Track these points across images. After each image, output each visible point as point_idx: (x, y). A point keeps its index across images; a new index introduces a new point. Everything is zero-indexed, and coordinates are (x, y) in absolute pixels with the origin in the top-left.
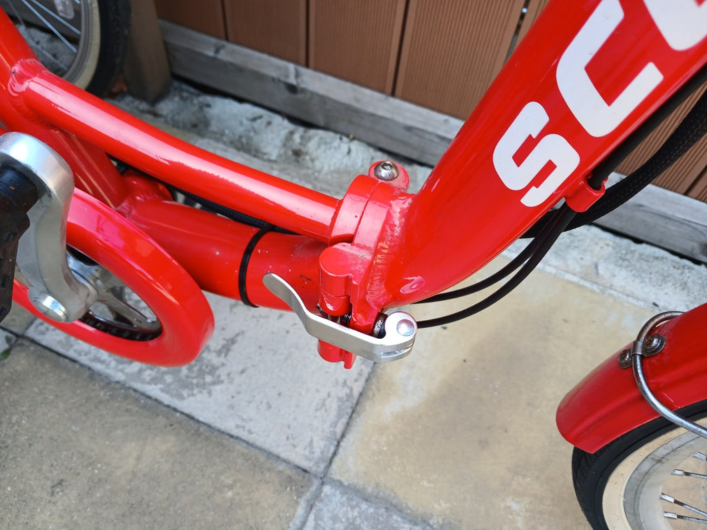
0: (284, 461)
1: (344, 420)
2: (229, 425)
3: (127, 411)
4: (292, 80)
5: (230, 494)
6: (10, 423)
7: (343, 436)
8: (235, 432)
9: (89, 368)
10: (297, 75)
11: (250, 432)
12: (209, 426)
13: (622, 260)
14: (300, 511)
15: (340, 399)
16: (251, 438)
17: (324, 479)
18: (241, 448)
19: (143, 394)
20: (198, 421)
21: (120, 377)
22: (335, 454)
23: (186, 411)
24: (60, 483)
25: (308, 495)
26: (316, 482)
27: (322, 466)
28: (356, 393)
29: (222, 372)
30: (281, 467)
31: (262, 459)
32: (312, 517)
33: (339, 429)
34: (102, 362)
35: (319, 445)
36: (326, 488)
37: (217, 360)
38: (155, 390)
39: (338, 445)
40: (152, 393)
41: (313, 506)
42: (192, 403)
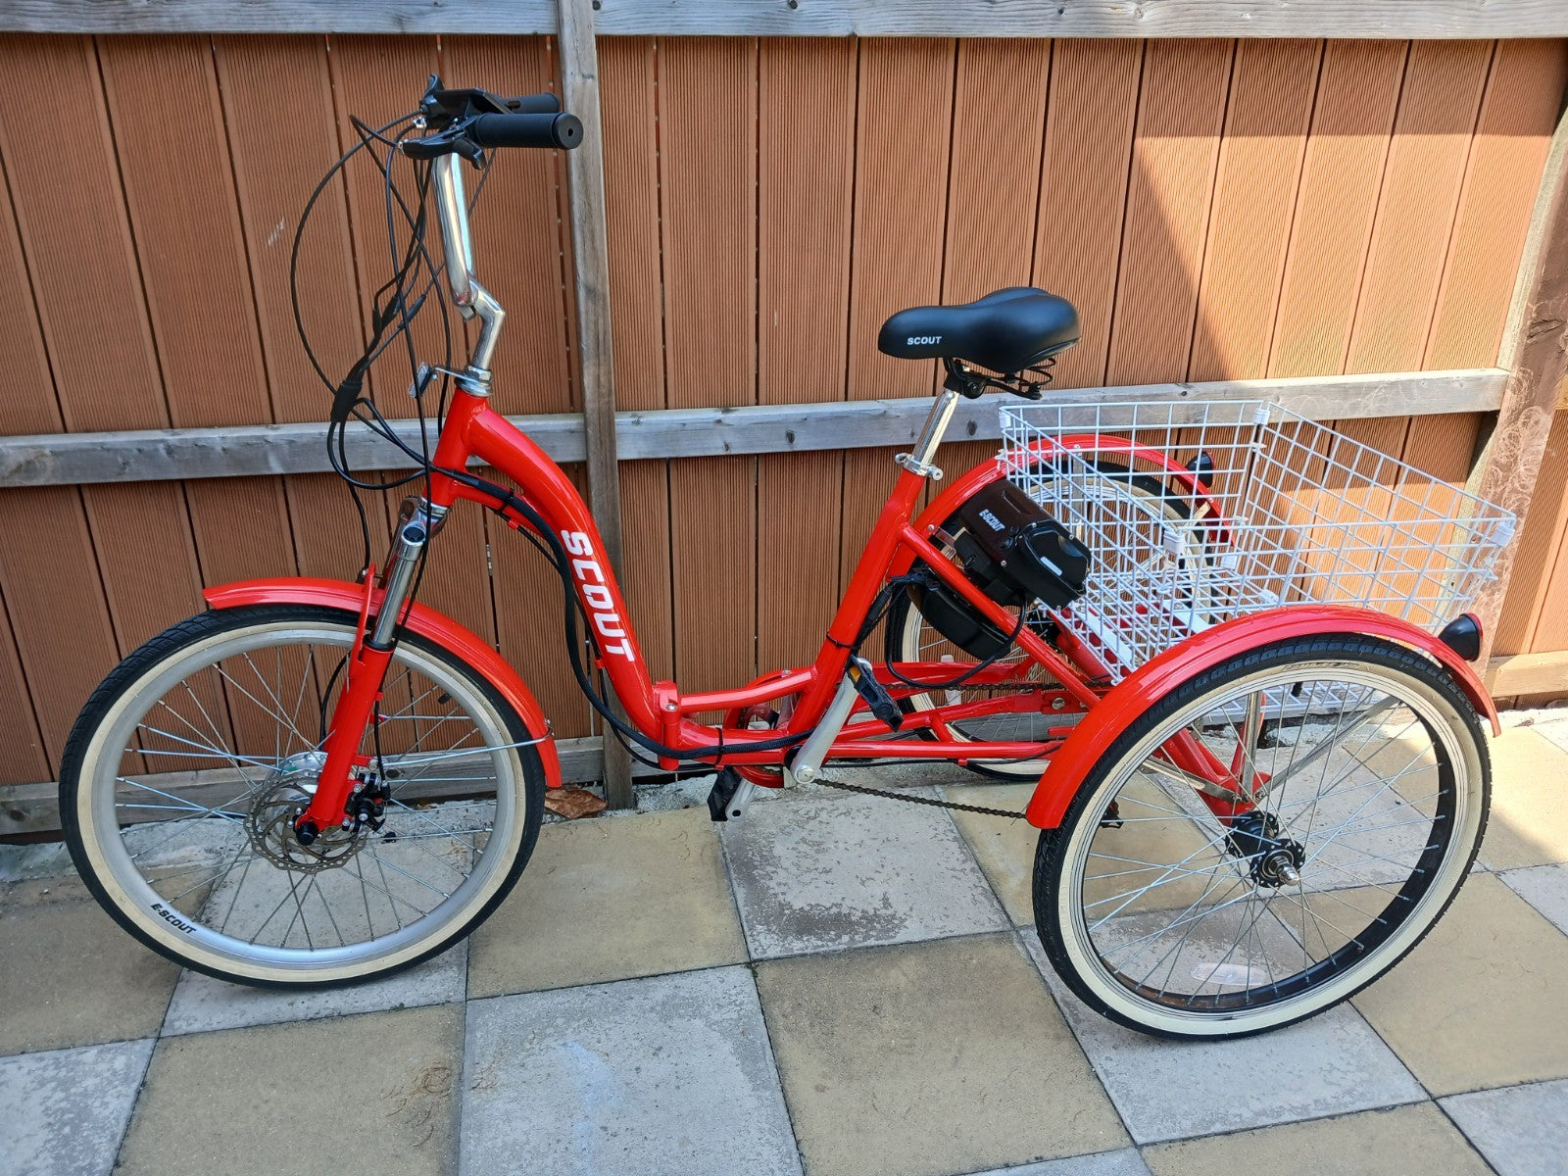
0: (985, 933)
1: (995, 902)
2: (936, 935)
3: (868, 959)
5: (974, 961)
7: (1003, 908)
8: (942, 936)
9: (817, 954)
11: (950, 931)
12: (925, 941)
14: (1020, 948)
15: (981, 894)
16: (955, 933)
17: (1015, 928)
18: (955, 941)
19: (867, 948)
20: (915, 943)
21: (841, 947)
22: (1008, 917)
23: (903, 941)
24: (875, 1007)
25: (1015, 940)
26: (1014, 933)
27: (1008, 925)
28: (986, 886)
29: (900, 914)
30: (987, 937)
31: (972, 939)
32: (1028, 947)
33: (997, 907)
34: (823, 946)
35: (996, 918)
36: (1022, 932)
37: (890, 912)
38: (872, 942)
39: (1005, 912)
40: (873, 944)
41: (1023, 943)
42: (901, 937)
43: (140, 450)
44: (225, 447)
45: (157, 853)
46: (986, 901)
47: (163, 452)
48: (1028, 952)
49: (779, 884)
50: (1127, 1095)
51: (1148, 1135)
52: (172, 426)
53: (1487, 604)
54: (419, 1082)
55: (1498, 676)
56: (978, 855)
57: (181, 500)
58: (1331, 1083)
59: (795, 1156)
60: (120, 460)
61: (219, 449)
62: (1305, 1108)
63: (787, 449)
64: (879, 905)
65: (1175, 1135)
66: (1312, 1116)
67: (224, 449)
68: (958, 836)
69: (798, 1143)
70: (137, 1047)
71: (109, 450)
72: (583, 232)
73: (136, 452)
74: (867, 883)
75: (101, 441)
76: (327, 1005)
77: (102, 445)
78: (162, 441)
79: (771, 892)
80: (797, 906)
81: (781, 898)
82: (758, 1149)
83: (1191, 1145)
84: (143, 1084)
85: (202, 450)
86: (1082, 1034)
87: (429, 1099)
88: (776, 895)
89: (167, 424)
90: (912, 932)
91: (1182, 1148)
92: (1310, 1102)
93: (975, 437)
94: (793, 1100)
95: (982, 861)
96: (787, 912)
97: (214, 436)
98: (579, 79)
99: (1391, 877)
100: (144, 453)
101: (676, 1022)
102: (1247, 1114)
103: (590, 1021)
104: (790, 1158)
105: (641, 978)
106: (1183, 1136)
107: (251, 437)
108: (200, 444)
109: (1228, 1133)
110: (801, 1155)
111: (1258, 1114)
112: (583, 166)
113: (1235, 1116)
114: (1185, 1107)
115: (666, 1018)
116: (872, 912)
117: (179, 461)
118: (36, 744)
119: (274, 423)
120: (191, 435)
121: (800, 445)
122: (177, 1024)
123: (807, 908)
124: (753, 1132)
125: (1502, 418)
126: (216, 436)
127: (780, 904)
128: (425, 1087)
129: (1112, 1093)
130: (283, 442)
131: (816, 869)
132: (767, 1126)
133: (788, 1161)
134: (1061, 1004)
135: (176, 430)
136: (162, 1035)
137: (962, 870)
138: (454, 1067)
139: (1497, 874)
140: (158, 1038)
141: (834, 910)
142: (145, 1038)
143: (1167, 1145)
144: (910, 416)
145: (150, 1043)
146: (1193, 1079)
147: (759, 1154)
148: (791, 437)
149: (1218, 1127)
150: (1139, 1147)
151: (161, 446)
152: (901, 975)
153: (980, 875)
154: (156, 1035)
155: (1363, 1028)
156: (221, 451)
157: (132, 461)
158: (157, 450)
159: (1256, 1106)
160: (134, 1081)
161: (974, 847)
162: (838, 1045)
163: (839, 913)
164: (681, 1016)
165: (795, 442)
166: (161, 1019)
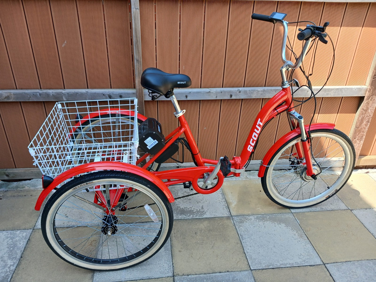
0: (224, 217)
1: (228, 209)
2: (213, 216)
3: (196, 221)
4: (177, 166)
5: (221, 223)
6: (180, 230)
7: (230, 211)
8: (214, 217)
9: (184, 219)
10: (178, 165)
12: (210, 218)
13: (250, 174)
14: (232, 221)
15: (225, 207)
16: (217, 216)
18: (217, 218)
19: (196, 218)
20: (208, 218)
21: (190, 218)
22: (231, 213)
24: (196, 233)
25: (231, 219)
26: (231, 217)
27: (230, 215)
28: (227, 205)
29: (205, 211)
30: (225, 218)
31: (221, 218)
33: (228, 210)
34: (186, 217)
35: (227, 213)
36: (233, 217)
37: (203, 210)
38: (198, 217)
39: (230, 212)
40: (197, 218)
41: (233, 220)
42: (205, 216)
43: (33, 94)
44: (53, 94)
45: (38, 186)
46: (226, 209)
47: (38, 95)
48: (234, 222)
49: (178, 202)
50: (251, 258)
51: (254, 268)
52: (41, 89)
53: (359, 143)
54: (90, 243)
55: (361, 160)
56: (226, 198)
57: (43, 106)
58: (300, 258)
59: (172, 267)
60: (29, 96)
61: (51, 95)
62: (293, 264)
63: (186, 99)
64: (201, 208)
65: (261, 268)
66: (294, 266)
67: (53, 95)
68: (222, 193)
69: (173, 264)
70: (29, 231)
71: (26, 94)
72: (136, 46)
73: (32, 94)
74: (199, 203)
75: (24, 92)
76: (72, 224)
77: (24, 93)
78: (38, 92)
79: (176, 204)
80: (181, 207)
81: (178, 205)
82: (164, 264)
83: (264, 270)
84: (29, 240)
85: (48, 95)
86: (243, 243)
87: (92, 247)
88: (177, 204)
89: (40, 88)
90: (207, 215)
91: (262, 271)
92: (294, 262)
93: (232, 98)
94: (173, 253)
95: (226, 199)
96: (179, 209)
97: (51, 91)
98: (135, 9)
99: (324, 209)
100: (34, 95)
101: (149, 233)
102: (278, 264)
103: (130, 232)
104: (171, 267)
105: (143, 222)
106: (262, 268)
107: (59, 92)
108: (47, 93)
109: (273, 268)
110: (173, 266)
111: (281, 264)
112: (136, 30)
113: (276, 264)
114: (264, 262)
115: (147, 232)
116: (199, 210)
117: (42, 97)
118: (12, 160)
119: (65, 89)
120: (45, 91)
121: (189, 99)
122: (38, 226)
123: (184, 208)
124: (163, 260)
125: (365, 98)
126: (51, 92)
127: (178, 207)
128: (91, 245)
129: (248, 257)
130: (66, 94)
131: (187, 199)
132: (166, 259)
133: (170, 267)
134: (239, 235)
135: (42, 90)
136: (34, 228)
137: (222, 201)
138: (98, 240)
139: (351, 210)
140: (33, 229)
141: (190, 209)
142: (31, 229)
143: (258, 270)
144: (216, 93)
145: (31, 230)
146: (267, 255)
147: (164, 266)
148: (186, 97)
149: (271, 267)
150: (251, 270)
151: (38, 93)
152: (203, 225)
153: (226, 203)
154: (33, 228)
155: (310, 246)
156: (52, 95)
157: (31, 97)
158: (37, 94)
159: (281, 262)
160: (27, 239)
161: (225, 196)
162: (186, 241)
163: (191, 210)
164: (151, 232)
165: (188, 98)
166: (35, 225)
